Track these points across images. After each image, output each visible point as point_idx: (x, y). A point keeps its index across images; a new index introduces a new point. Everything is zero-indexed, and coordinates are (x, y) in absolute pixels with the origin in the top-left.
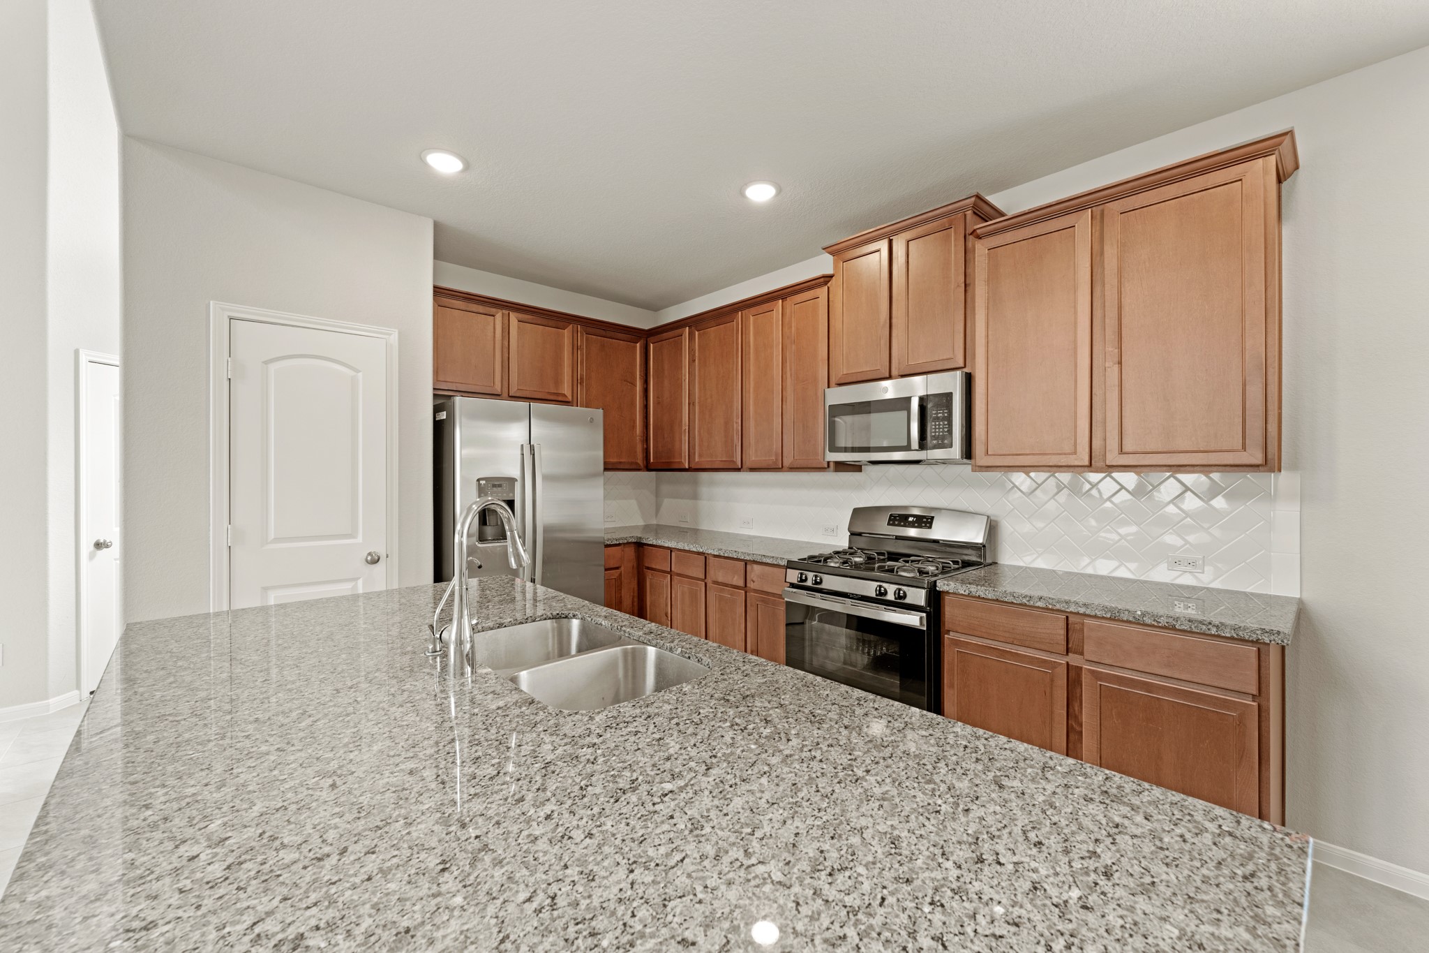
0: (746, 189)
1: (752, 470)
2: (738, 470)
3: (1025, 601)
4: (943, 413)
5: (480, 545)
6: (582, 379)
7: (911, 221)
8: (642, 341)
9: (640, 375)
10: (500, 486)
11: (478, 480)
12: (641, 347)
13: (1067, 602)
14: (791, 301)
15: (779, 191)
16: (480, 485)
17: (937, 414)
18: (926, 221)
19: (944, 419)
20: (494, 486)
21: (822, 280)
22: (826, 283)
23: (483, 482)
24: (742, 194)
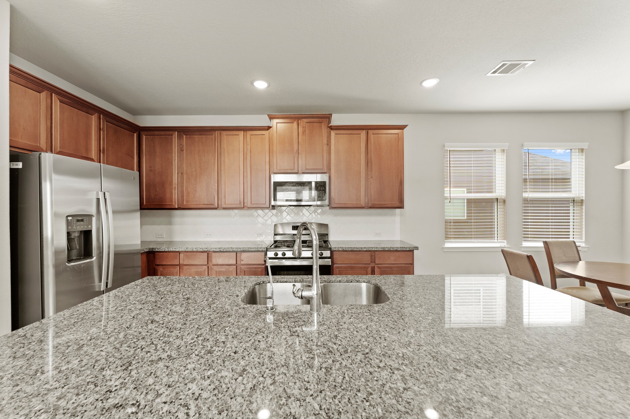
0: (256, 81)
1: (224, 209)
2: (216, 209)
3: (360, 249)
4: (323, 188)
5: (68, 265)
6: (103, 150)
7: (307, 116)
8: (138, 132)
9: (136, 152)
10: (82, 220)
11: (67, 216)
12: (137, 136)
13: (372, 248)
14: (250, 133)
15: (269, 86)
16: (67, 220)
17: (320, 188)
18: (313, 117)
19: (323, 190)
20: (78, 221)
21: (267, 128)
22: (268, 129)
23: (70, 218)
24: (252, 83)
